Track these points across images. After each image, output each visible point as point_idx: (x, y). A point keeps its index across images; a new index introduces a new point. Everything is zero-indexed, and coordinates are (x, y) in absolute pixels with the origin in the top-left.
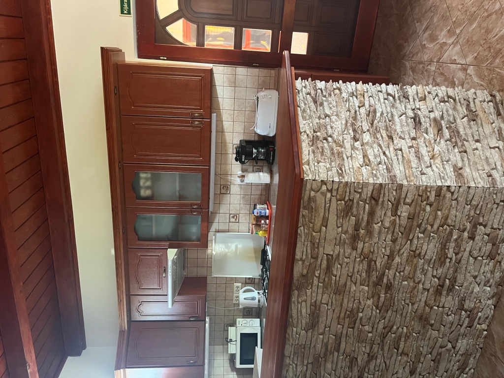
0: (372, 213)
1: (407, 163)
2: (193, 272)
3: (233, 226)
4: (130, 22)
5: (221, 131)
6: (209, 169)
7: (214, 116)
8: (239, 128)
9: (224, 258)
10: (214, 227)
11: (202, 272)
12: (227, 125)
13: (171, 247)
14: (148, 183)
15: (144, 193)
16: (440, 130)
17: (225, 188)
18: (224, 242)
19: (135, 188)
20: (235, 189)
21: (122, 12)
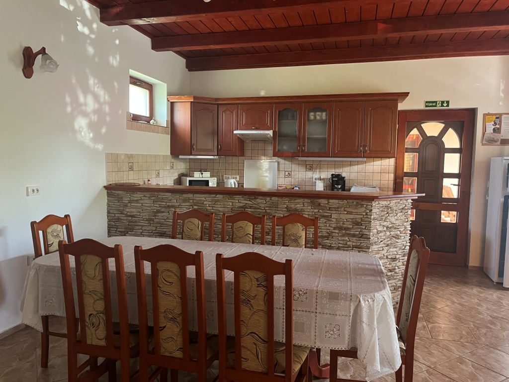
0: (354, 236)
1: (378, 252)
2: (248, 147)
3: (282, 174)
4: (422, 107)
5: (351, 164)
6: (330, 157)
7: (365, 159)
8: (353, 176)
9: (259, 168)
10: (282, 161)
11: (248, 152)
12: (355, 168)
13: (274, 133)
14: (318, 118)
15: (312, 114)
16: (390, 271)
17: (310, 168)
18: (270, 168)
19: (315, 110)
20: (309, 174)
21: (426, 102)
